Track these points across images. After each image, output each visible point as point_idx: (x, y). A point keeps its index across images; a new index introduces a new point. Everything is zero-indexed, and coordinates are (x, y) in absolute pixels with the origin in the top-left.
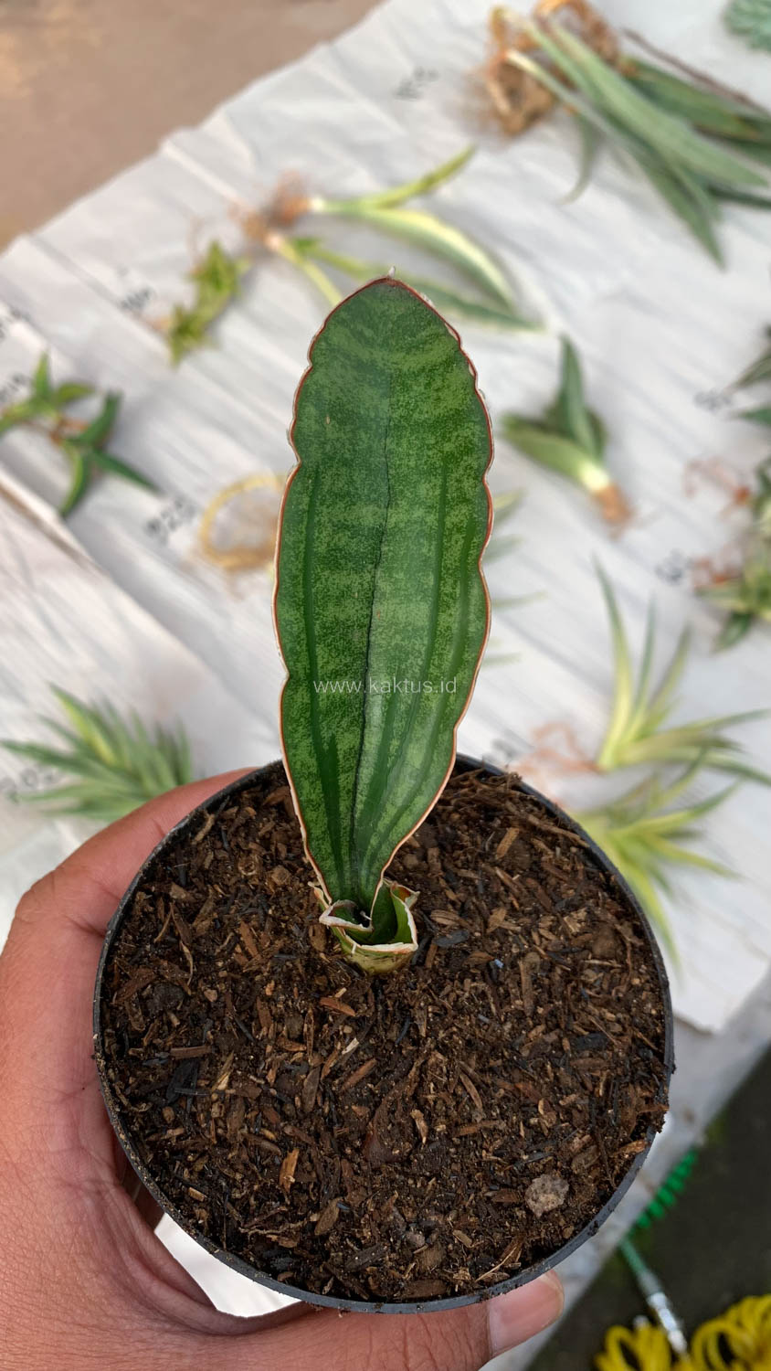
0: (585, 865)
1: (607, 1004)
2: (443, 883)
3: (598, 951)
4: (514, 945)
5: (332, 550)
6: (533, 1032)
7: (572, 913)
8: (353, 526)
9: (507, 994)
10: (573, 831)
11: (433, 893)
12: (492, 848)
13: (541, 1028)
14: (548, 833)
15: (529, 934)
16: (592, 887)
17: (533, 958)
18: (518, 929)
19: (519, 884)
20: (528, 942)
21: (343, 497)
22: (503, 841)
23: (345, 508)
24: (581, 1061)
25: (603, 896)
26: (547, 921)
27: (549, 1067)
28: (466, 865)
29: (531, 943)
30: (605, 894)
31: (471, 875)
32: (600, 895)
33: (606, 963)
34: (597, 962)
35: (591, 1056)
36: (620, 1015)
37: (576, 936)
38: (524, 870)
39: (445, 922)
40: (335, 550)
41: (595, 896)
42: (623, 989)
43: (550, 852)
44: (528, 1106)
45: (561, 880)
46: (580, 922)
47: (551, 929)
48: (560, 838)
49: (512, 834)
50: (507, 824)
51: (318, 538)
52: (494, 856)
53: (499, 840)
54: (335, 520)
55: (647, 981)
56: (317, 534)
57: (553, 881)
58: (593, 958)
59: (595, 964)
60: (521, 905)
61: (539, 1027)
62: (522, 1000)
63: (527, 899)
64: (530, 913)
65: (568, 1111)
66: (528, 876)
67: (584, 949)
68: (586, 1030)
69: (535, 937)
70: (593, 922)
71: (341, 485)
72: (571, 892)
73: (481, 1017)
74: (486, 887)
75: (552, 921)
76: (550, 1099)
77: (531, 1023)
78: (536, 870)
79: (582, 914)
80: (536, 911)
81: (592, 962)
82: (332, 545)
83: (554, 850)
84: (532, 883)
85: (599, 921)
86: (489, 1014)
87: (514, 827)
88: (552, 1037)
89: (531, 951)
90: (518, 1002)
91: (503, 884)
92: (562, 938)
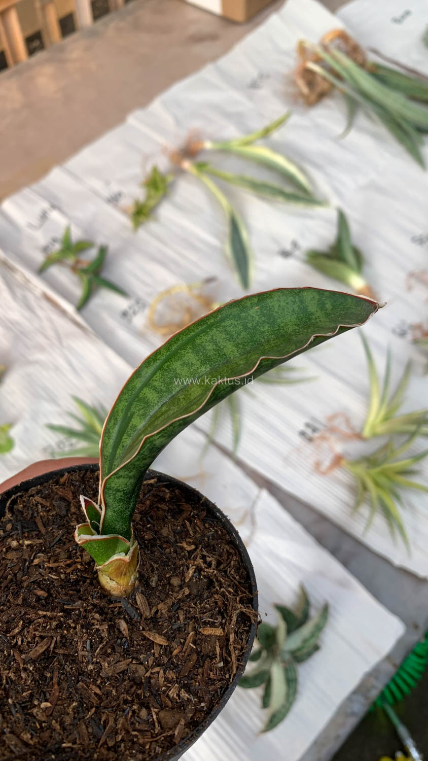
0: (221, 688)
1: (128, 732)
2: (169, 602)
3: (162, 714)
4: (145, 656)
5: (202, 346)
6: (93, 687)
7: (183, 690)
8: (219, 347)
9: (108, 655)
10: (237, 668)
11: (159, 597)
12: (205, 623)
13: (98, 691)
14: (230, 655)
15: (158, 665)
16: (206, 698)
17: (141, 670)
18: (157, 655)
19: (189, 650)
20: (152, 665)
21: (227, 334)
22: (212, 629)
23: (224, 338)
24: (84, 727)
25: (203, 707)
26: (171, 675)
27: (74, 704)
28: (187, 612)
29: (153, 667)
30: (205, 708)
31: (181, 618)
32: (203, 704)
33: (156, 724)
34: (155, 717)
35: (88, 732)
36: (122, 745)
37: (168, 696)
38: (201, 652)
39: (139, 603)
40: (202, 347)
41: (200, 702)
42: (141, 741)
43: (218, 659)
44: (45, 696)
45: (203, 674)
46: (178, 695)
47: (166, 679)
48: (231, 663)
49: (219, 632)
50: (222, 625)
51: (201, 336)
52: (200, 628)
53: (212, 625)
54: (214, 338)
55: (150, 755)
56: (202, 335)
57: (200, 670)
58: (157, 714)
59: (152, 716)
60: (176, 656)
61: (98, 689)
62: (108, 667)
63: (182, 658)
64: (173, 663)
65: (50, 727)
66: (198, 655)
67: (161, 706)
68: (104, 722)
69: (156, 669)
70: (180, 706)
71: (232, 330)
72: (197, 683)
73: (89, 641)
74: (179, 629)
75: (173, 678)
76: (55, 713)
77: (99, 682)
78: (204, 657)
79: (185, 695)
80: (176, 667)
81: (154, 713)
82: (203, 344)
83: (220, 662)
84: (195, 657)
85: (184, 709)
86: (93, 648)
87: (224, 632)
88: (95, 700)
89: (146, 668)
90: (106, 664)
91: (185, 640)
92: (163, 688)
